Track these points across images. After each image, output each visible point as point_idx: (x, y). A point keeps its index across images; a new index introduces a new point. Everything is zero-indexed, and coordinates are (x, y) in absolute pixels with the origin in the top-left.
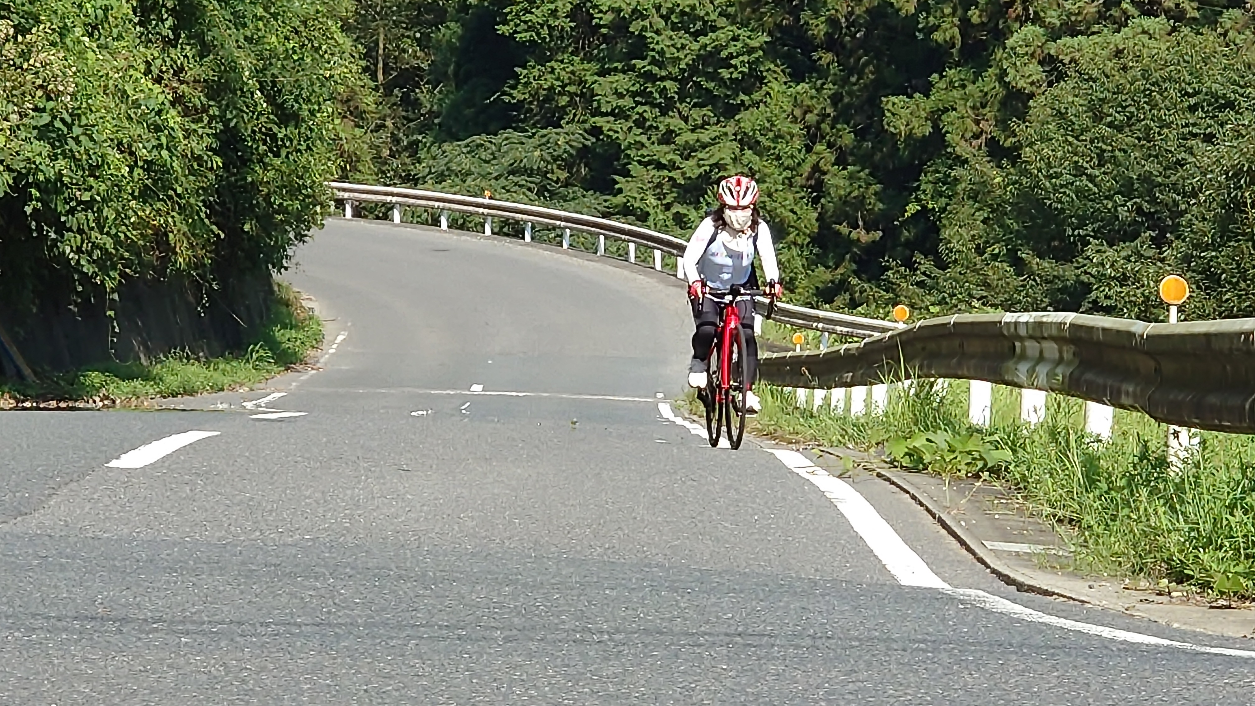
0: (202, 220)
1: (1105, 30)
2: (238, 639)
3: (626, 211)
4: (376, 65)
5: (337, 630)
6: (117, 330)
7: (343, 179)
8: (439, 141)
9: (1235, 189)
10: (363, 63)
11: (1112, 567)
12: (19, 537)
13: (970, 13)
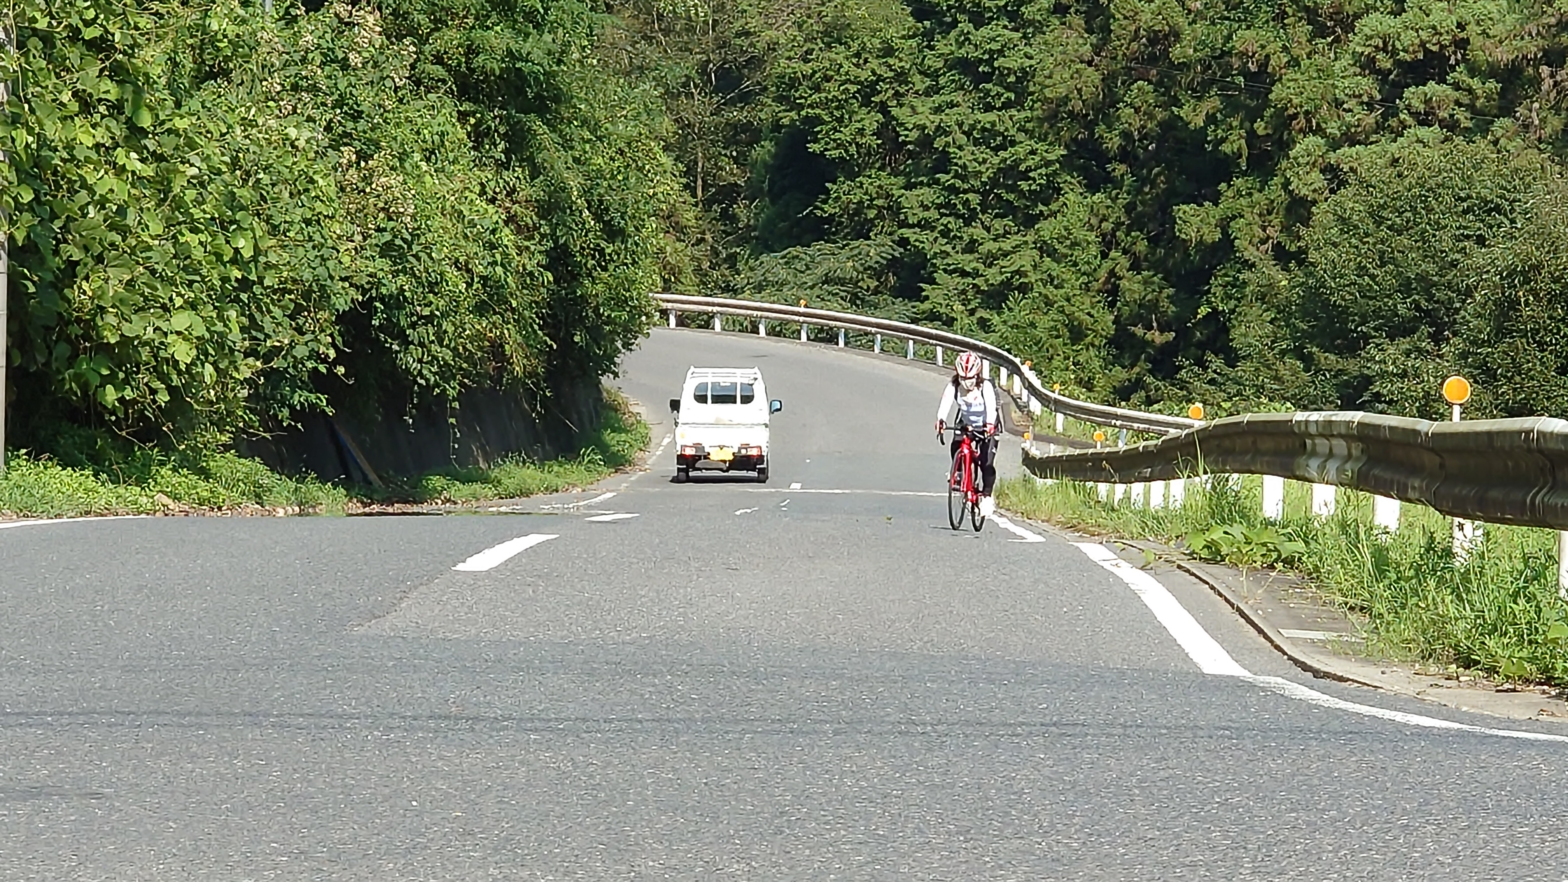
0: (535, 331)
1: (1383, 139)
2: (584, 735)
3: (932, 317)
4: (695, 182)
5: (677, 725)
6: (458, 435)
7: (666, 290)
8: (756, 254)
9: (1509, 288)
10: (684, 180)
11: (1403, 652)
12: (373, 639)
13: (1256, 125)
